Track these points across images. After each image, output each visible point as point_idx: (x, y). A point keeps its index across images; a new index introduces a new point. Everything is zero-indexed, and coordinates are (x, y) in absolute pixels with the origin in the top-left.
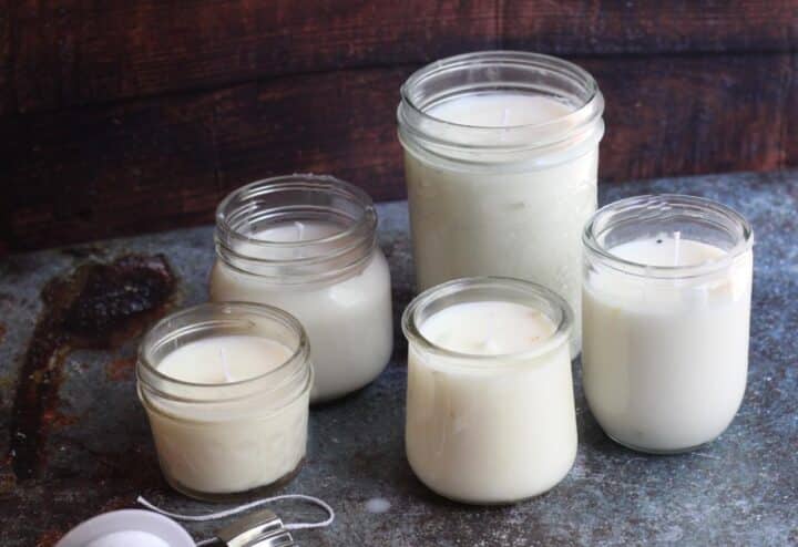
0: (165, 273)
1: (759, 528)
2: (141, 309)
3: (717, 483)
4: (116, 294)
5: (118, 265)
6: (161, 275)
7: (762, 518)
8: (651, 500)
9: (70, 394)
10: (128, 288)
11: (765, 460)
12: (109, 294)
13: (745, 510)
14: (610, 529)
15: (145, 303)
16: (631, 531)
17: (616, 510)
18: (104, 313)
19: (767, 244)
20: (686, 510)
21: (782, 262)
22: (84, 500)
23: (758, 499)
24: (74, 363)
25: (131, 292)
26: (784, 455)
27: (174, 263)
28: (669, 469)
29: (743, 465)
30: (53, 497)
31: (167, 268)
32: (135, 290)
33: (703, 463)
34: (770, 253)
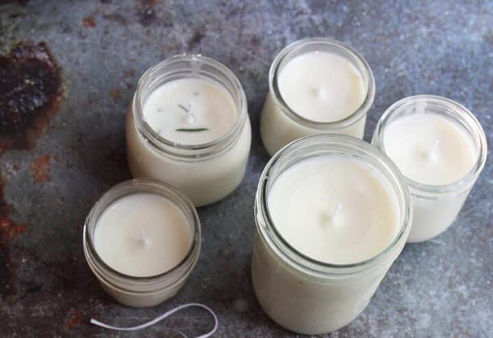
0: (49, 63)
1: (475, 312)
2: (41, 104)
3: (446, 269)
4: (20, 88)
5: (14, 57)
6: (46, 64)
7: (476, 303)
8: (409, 289)
9: (13, 199)
10: (27, 81)
11: (473, 246)
12: (15, 89)
13: (466, 295)
14: (387, 319)
15: (43, 97)
16: (400, 320)
17: (389, 301)
18: (17, 111)
19: (455, 13)
20: (430, 297)
21: (465, 30)
22: (51, 314)
23: (472, 284)
24: (7, 165)
25: (29, 84)
26: (484, 241)
27: (54, 50)
28: (416, 256)
29: (459, 250)
30: (30, 312)
31: (51, 58)
32: (33, 83)
33: (435, 250)
34: (457, 21)
